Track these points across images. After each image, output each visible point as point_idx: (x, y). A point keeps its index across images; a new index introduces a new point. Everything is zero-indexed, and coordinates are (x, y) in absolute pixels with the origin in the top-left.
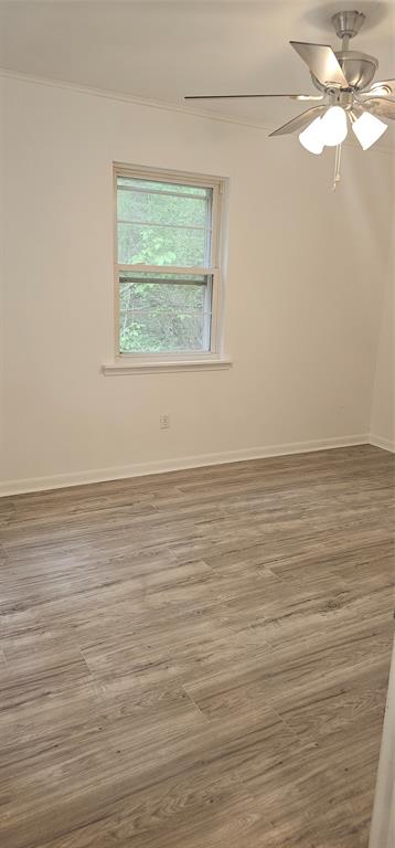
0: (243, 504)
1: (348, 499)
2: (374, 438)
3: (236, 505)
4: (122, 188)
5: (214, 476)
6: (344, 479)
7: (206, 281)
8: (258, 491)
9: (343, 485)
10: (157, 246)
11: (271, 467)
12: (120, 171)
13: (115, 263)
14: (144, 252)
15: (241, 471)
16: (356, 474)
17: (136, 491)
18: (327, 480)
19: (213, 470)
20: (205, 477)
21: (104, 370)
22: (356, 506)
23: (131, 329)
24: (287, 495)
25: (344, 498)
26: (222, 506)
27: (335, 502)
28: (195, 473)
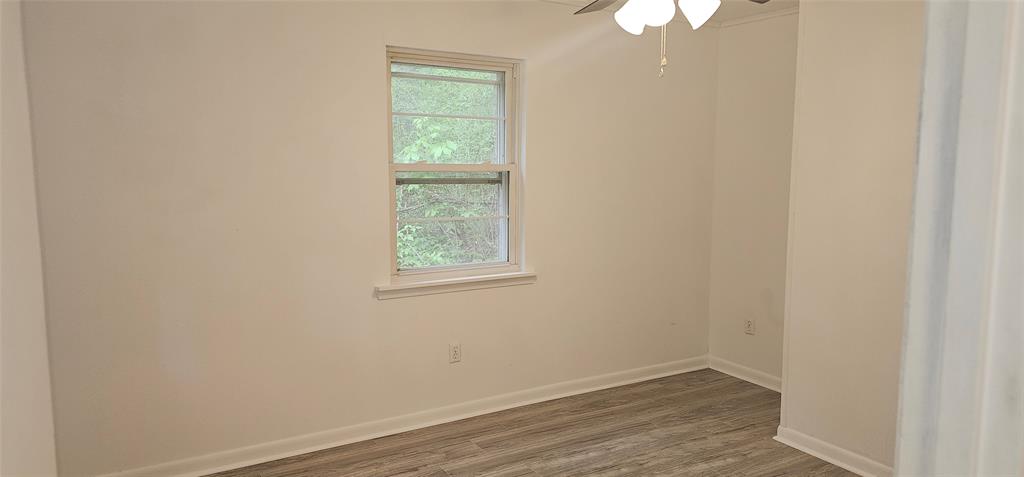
0: (563, 461)
1: (693, 446)
2: (715, 361)
3: (554, 463)
4: (395, 74)
5: (520, 422)
6: (685, 418)
7: (501, 179)
8: (580, 442)
9: (686, 428)
10: (434, 135)
11: (593, 406)
12: (395, 56)
13: (391, 162)
14: (418, 142)
15: (555, 414)
16: (701, 412)
17: (420, 450)
18: (665, 422)
19: (520, 415)
20: (510, 425)
21: (377, 293)
22: (706, 456)
23: (405, 233)
24: (620, 445)
25: (690, 445)
26: (536, 465)
27: (679, 452)
28: (497, 420)
